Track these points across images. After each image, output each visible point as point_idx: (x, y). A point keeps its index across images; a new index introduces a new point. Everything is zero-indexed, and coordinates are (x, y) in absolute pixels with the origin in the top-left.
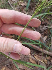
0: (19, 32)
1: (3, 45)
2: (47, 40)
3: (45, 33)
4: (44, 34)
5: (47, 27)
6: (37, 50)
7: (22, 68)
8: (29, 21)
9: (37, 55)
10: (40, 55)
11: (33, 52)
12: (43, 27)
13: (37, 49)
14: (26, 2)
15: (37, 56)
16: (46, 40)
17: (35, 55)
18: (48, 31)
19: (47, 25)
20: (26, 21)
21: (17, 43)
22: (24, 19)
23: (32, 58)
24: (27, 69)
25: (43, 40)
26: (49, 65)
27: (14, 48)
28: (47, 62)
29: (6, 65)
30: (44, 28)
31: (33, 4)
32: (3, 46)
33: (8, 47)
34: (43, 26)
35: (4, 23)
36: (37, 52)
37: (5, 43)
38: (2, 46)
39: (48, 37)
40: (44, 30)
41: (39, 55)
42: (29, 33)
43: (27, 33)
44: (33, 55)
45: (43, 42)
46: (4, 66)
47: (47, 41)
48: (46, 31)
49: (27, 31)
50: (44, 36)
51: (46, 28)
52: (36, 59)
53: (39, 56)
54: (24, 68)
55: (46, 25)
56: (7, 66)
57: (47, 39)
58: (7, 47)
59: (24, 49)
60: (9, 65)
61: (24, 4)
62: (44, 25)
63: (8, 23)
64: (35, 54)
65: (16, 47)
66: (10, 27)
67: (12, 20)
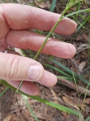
0: (38, 44)
1: (10, 67)
2: (85, 70)
3: (83, 56)
4: (81, 59)
5: (85, 47)
6: (67, 87)
7: (41, 118)
8: (56, 23)
9: (67, 94)
10: (73, 96)
11: (61, 90)
12: (78, 46)
13: (67, 85)
14: (48, 2)
15: (68, 96)
16: (83, 70)
17: (64, 96)
18: (87, 53)
19: (85, 43)
20: (51, 23)
21: (34, 64)
22: (47, 20)
23: (58, 101)
24: (50, 120)
25: (78, 69)
26: (87, 114)
27: (29, 72)
28: (85, 108)
29: (12, 112)
30: (79, 48)
31: (61, 6)
32: (11, 69)
33: (18, 70)
34: (78, 44)
35: (11, 30)
36: (67, 91)
37: (14, 63)
38: (8, 67)
39: (87, 64)
40: (81, 51)
41: (70, 96)
42: (55, 46)
43: (51, 46)
44: (60, 94)
45: (79, 73)
46: (9, 114)
47: (85, 72)
48: (84, 53)
49: (52, 42)
50: (80, 62)
51: (84, 49)
52: (66, 101)
53: (72, 98)
54: (44, 118)
55: (83, 43)
56: (15, 113)
57: (85, 67)
58: (16, 71)
59: (46, 76)
60: (19, 112)
61: (45, 5)
62: (81, 43)
63: (19, 28)
64: (64, 94)
65: (33, 70)
66: (23, 36)
67: (26, 22)
